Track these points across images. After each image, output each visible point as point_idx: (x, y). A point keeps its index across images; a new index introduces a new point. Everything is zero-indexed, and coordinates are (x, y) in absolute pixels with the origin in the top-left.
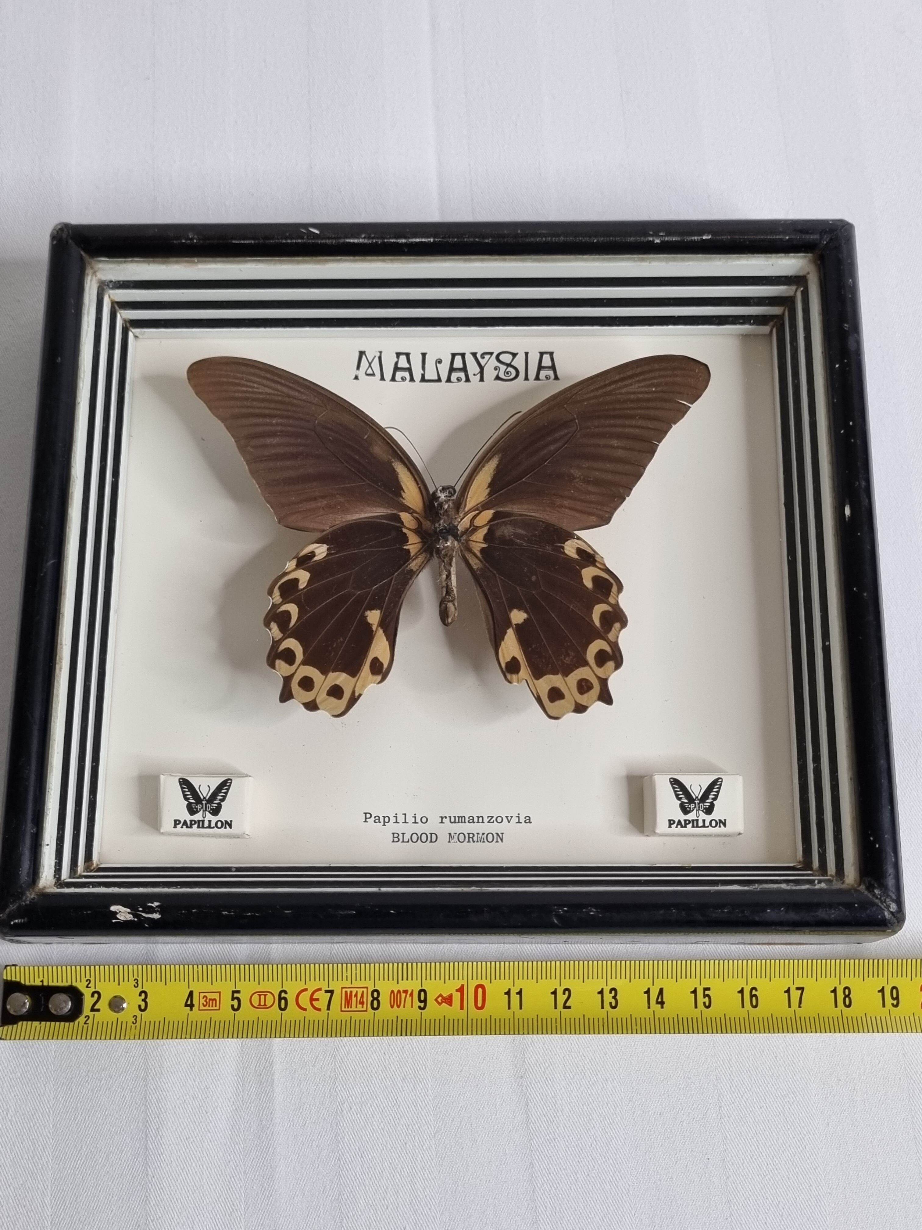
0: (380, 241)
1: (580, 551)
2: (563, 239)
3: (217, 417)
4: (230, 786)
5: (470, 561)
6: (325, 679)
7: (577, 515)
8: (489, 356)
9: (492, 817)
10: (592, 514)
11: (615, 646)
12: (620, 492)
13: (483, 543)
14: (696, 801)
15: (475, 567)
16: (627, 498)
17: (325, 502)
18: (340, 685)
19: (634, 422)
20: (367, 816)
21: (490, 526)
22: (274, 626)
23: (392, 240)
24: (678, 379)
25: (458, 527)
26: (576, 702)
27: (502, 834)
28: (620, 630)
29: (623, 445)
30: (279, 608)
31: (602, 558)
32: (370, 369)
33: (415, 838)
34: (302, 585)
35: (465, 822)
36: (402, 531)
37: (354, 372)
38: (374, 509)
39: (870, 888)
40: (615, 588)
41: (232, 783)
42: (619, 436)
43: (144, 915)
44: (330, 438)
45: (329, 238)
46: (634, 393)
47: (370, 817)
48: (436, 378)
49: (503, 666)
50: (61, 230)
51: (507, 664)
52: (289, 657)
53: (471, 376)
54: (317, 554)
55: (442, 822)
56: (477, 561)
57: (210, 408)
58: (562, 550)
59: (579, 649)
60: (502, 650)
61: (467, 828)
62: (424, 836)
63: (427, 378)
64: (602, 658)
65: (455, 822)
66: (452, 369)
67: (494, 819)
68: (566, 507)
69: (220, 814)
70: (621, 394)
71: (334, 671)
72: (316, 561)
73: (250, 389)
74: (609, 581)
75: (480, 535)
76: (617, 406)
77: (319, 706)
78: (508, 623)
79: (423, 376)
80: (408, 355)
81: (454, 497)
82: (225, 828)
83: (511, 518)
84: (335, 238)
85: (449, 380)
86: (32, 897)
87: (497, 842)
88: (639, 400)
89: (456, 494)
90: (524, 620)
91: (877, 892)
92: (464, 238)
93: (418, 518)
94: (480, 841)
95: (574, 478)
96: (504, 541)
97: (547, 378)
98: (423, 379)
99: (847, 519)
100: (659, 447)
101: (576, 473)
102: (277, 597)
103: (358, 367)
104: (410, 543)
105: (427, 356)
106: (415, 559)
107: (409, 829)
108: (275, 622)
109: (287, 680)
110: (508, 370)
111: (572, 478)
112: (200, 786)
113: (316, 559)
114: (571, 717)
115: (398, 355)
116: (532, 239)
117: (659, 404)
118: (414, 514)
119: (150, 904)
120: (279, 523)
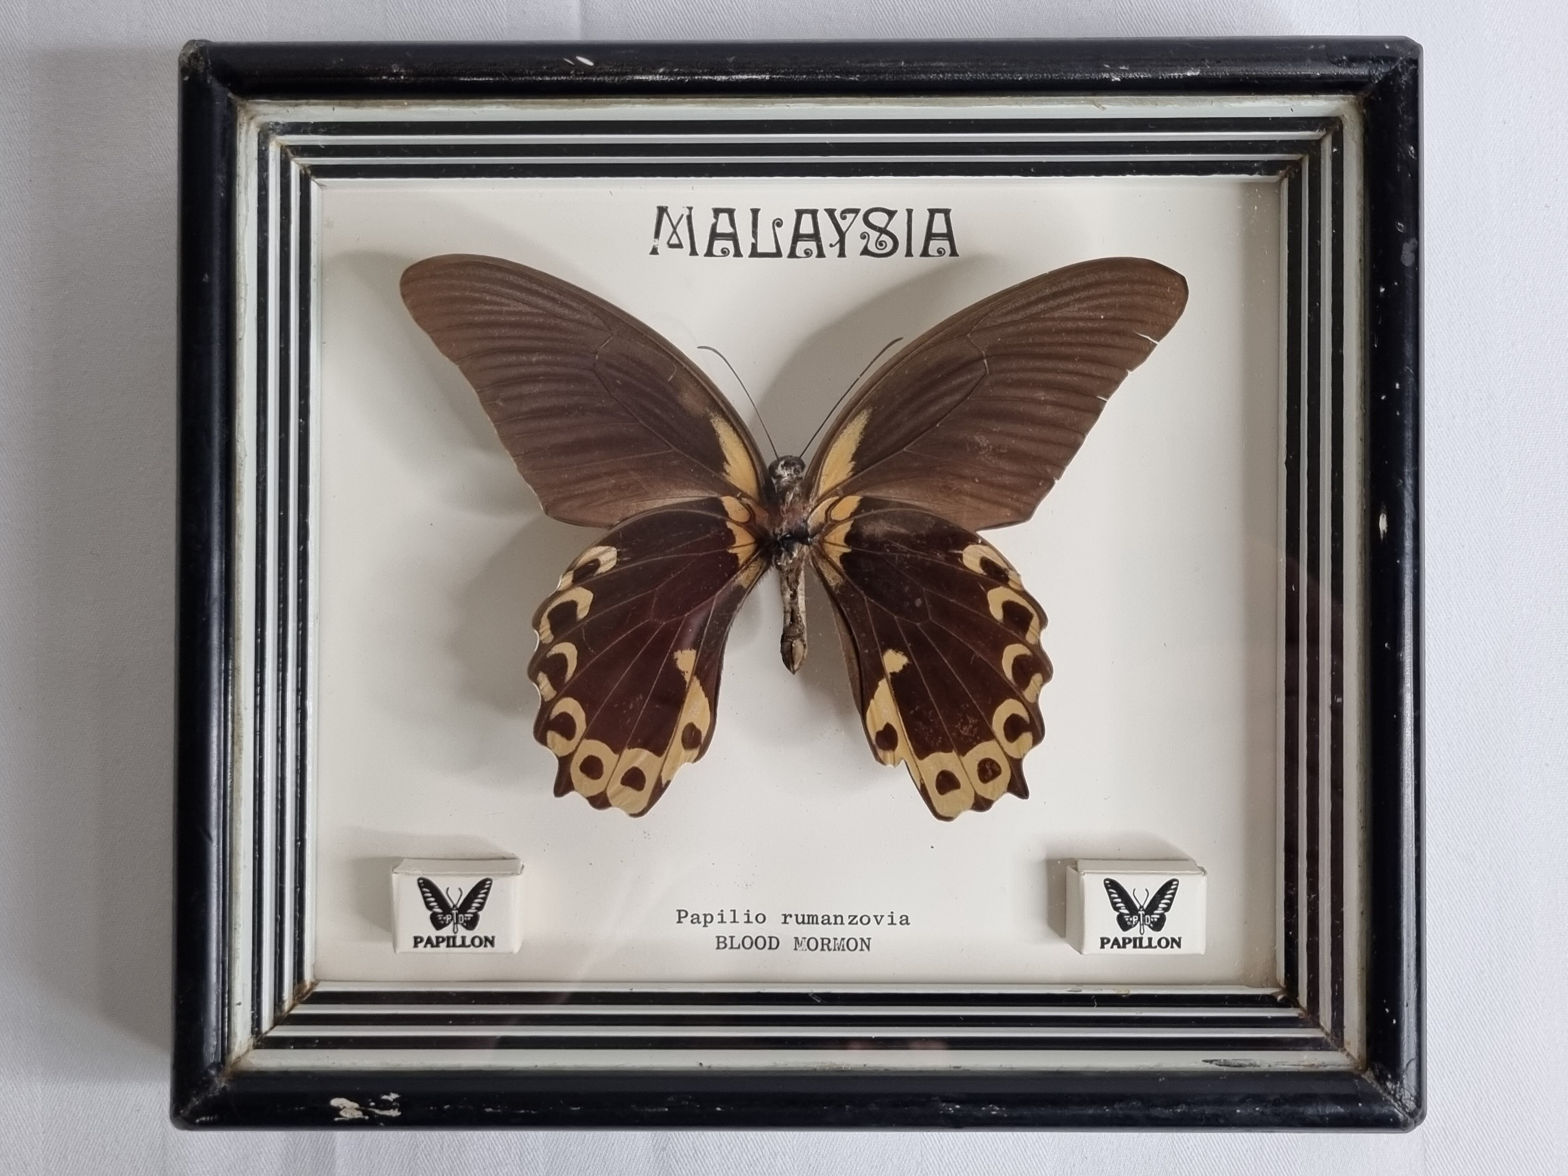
0: (687, 79)
1: (986, 563)
2: (971, 75)
3: (449, 356)
4: (489, 889)
5: (826, 575)
6: (619, 760)
7: (983, 506)
8: (853, 215)
9: (855, 917)
10: (1006, 506)
11: (1033, 709)
12: (1046, 472)
13: (843, 546)
14: (1140, 912)
15: (833, 584)
16: (1056, 481)
17: (613, 481)
18: (641, 768)
19: (1071, 366)
20: (681, 915)
21: (855, 520)
22: (543, 678)
23: (706, 78)
24: (1138, 299)
25: (809, 522)
26: (976, 794)
27: (869, 939)
28: (1042, 685)
29: (1054, 399)
30: (550, 650)
31: (1018, 575)
32: (675, 236)
33: (747, 942)
34: (582, 612)
35: (817, 923)
36: (726, 526)
37: (651, 242)
38: (685, 491)
39: (1381, 1079)
40: (1035, 622)
41: (493, 885)
42: (1047, 386)
43: (377, 1111)
44: (618, 382)
45: (609, 74)
46: (1074, 319)
47: (686, 916)
48: (774, 250)
49: (873, 737)
50: (194, 56)
51: (879, 734)
52: (565, 726)
53: (826, 249)
54: (602, 563)
55: (785, 922)
56: (835, 574)
57: (438, 343)
58: (959, 560)
59: (983, 714)
60: (871, 712)
61: (819, 931)
62: (761, 941)
63: (760, 250)
64: (1014, 728)
65: (803, 922)
66: (797, 237)
67: (858, 919)
68: (967, 494)
69: (477, 927)
70: (1054, 319)
71: (631, 747)
72: (601, 574)
73: (496, 308)
74: (1027, 610)
75: (840, 533)
76: (1047, 339)
77: (611, 801)
78: (880, 671)
79: (754, 246)
80: (730, 212)
81: (803, 474)
82: (485, 946)
83: (886, 510)
84: (617, 74)
85: (792, 254)
86: (223, 1085)
87: (862, 950)
88: (1079, 331)
89: (806, 470)
90: (904, 666)
91: (1389, 1085)
92: (817, 74)
93: (748, 505)
94: (839, 949)
95: (980, 449)
96: (874, 543)
97: (940, 252)
98: (754, 253)
99: (1382, 537)
100: (1107, 405)
101: (982, 440)
102: (546, 633)
103: (657, 235)
104: (737, 544)
105: (760, 214)
106: (746, 569)
107: (740, 931)
108: (545, 672)
109: (564, 762)
110: (880, 239)
111: (977, 448)
112: (448, 889)
113: (602, 570)
114: (969, 816)
115: (717, 212)
116: (923, 76)
117: (1109, 340)
118: (745, 500)
119: (385, 1097)
120: (547, 513)
